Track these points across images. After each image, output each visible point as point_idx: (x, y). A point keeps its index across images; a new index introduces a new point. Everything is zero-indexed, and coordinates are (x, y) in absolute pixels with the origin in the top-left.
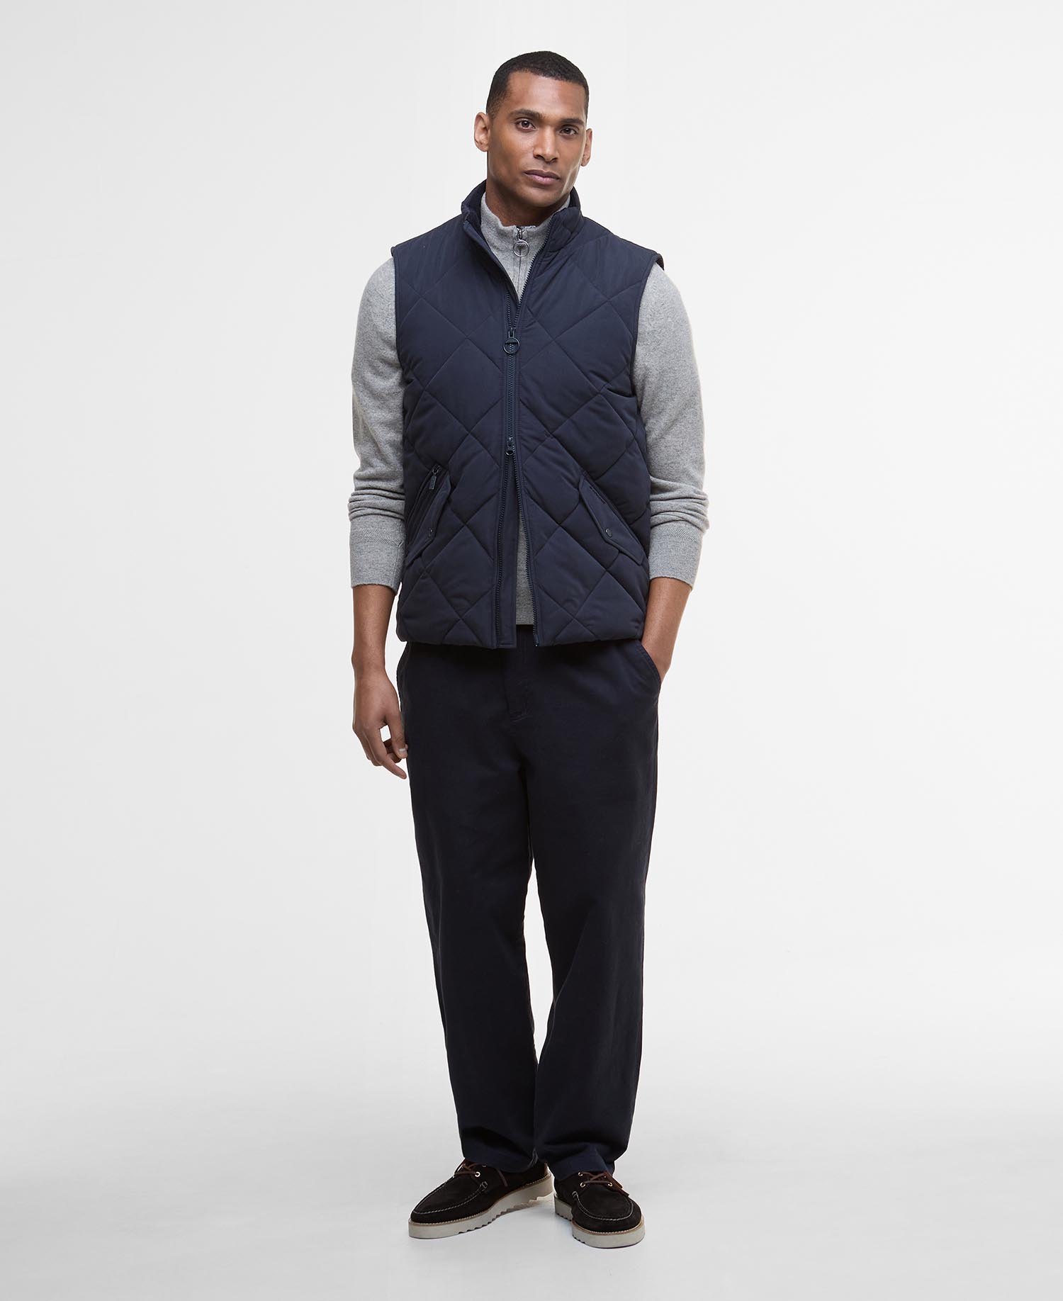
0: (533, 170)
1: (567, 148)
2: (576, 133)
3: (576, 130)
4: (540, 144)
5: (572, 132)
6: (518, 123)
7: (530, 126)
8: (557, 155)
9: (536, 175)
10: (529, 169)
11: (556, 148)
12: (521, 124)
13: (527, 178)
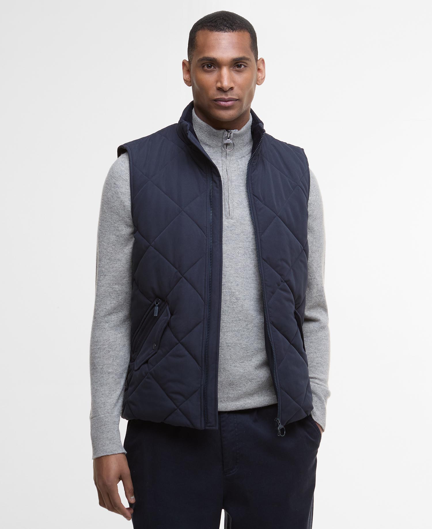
0: (219, 98)
1: (240, 78)
2: (245, 66)
3: (245, 64)
4: (219, 79)
5: (243, 67)
6: (203, 67)
7: (212, 67)
8: (232, 85)
9: (220, 101)
10: (216, 98)
11: (232, 80)
12: (206, 66)
13: (215, 104)
